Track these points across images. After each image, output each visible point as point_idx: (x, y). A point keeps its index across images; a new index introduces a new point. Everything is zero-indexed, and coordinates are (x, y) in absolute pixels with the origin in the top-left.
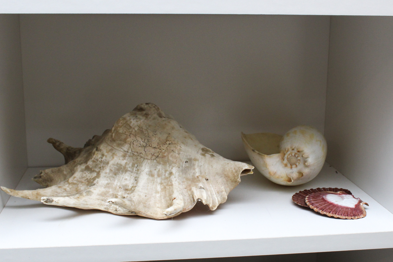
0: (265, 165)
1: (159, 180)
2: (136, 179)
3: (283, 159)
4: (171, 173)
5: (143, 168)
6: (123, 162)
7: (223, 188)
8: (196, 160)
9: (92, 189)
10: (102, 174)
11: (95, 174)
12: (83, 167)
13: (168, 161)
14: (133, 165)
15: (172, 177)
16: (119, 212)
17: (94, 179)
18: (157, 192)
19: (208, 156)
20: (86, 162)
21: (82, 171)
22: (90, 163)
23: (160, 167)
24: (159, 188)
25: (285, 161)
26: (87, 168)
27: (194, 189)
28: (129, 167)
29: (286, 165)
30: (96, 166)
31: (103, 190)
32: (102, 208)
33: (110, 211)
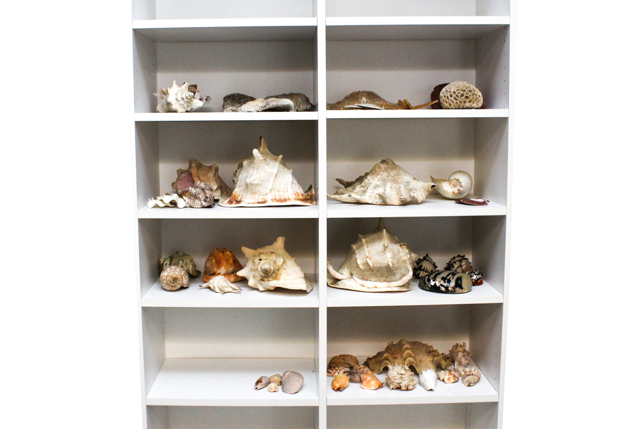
0: (442, 187)
1: (395, 190)
3: (450, 184)
4: (400, 187)
5: (387, 185)
6: (378, 183)
7: (423, 194)
8: (411, 182)
9: (366, 193)
10: (369, 188)
11: (366, 188)
12: (360, 186)
13: (399, 182)
14: (383, 184)
15: (401, 189)
16: (378, 203)
17: (366, 190)
18: (394, 194)
19: (416, 180)
20: (361, 184)
21: (360, 187)
22: (363, 184)
23: (395, 185)
24: (395, 193)
25: (452, 185)
26: (362, 186)
27: (411, 193)
28: (381, 185)
29: (452, 187)
30: (366, 185)
31: (370, 194)
32: (370, 202)
33: (374, 203)
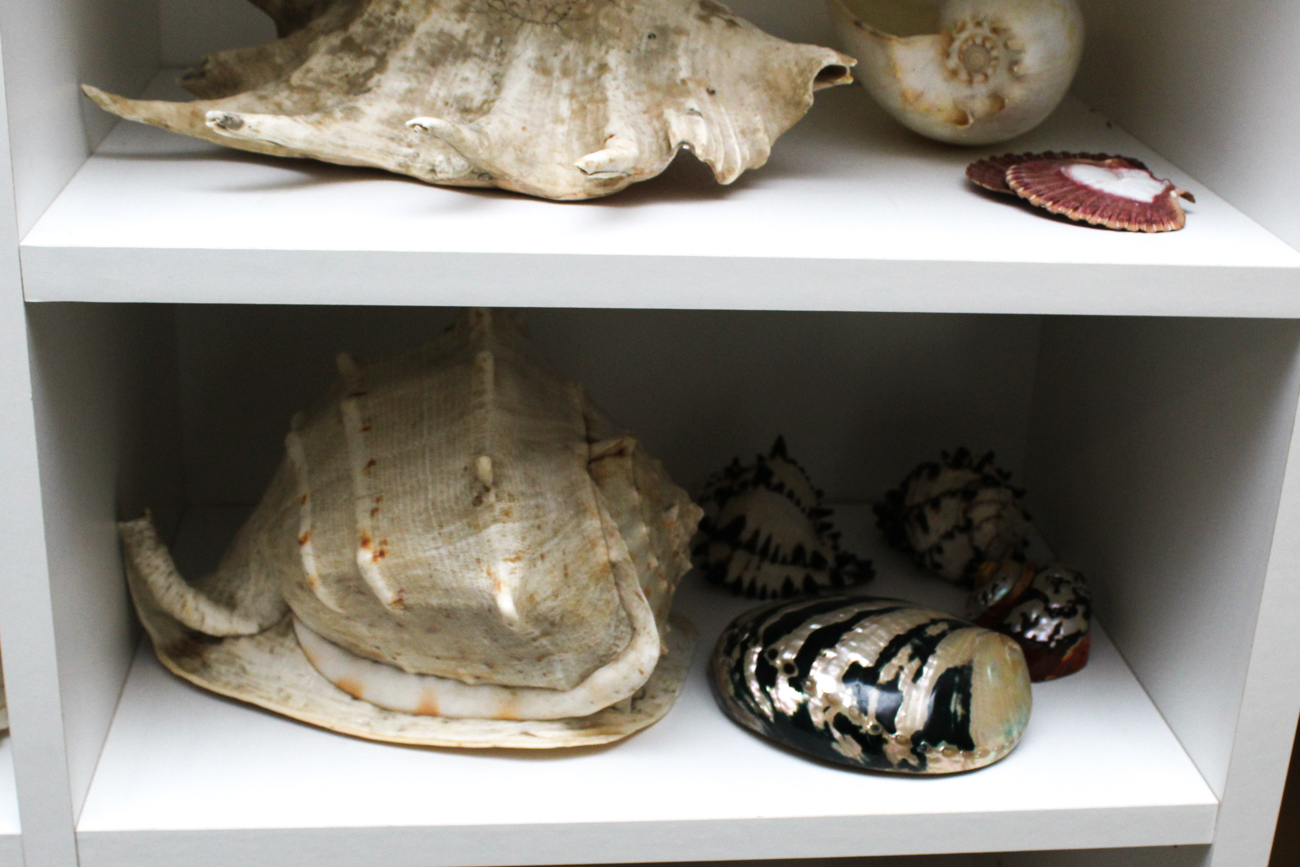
0: (891, 68)
1: (566, 86)
2: (497, 81)
3: (947, 55)
4: (603, 68)
5: (518, 48)
6: (459, 29)
7: (758, 120)
8: (680, 31)
9: (361, 102)
10: (394, 62)
11: (370, 63)
12: (335, 40)
13: (596, 30)
14: (489, 39)
15: (608, 80)
16: (440, 177)
17: (368, 75)
18: (558, 120)
19: (718, 23)
20: (344, 24)
21: (333, 51)
22: (357, 29)
23: (569, 48)
24: (565, 108)
25: (953, 62)
26: (350, 46)
27: (670, 114)
28: (475, 43)
29: (954, 73)
30: (375, 37)
31: (394, 107)
32: (390, 164)
33: (415, 172)
